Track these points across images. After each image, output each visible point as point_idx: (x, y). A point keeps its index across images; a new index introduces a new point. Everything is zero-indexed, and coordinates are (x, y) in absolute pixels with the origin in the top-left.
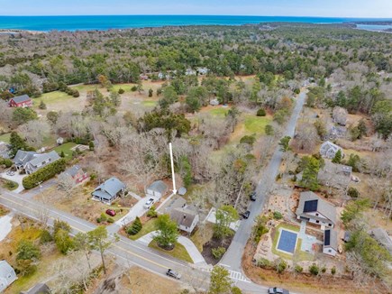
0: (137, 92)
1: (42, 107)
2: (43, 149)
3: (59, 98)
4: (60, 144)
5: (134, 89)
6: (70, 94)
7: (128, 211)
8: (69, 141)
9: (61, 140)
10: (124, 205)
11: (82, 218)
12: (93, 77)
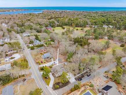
0: (82, 30)
1: (54, 30)
2: (43, 41)
3: (59, 29)
4: (49, 41)
5: (82, 29)
6: (63, 28)
7: (47, 63)
8: (51, 40)
9: (50, 40)
10: (47, 61)
11: (35, 61)
12: (71, 24)
